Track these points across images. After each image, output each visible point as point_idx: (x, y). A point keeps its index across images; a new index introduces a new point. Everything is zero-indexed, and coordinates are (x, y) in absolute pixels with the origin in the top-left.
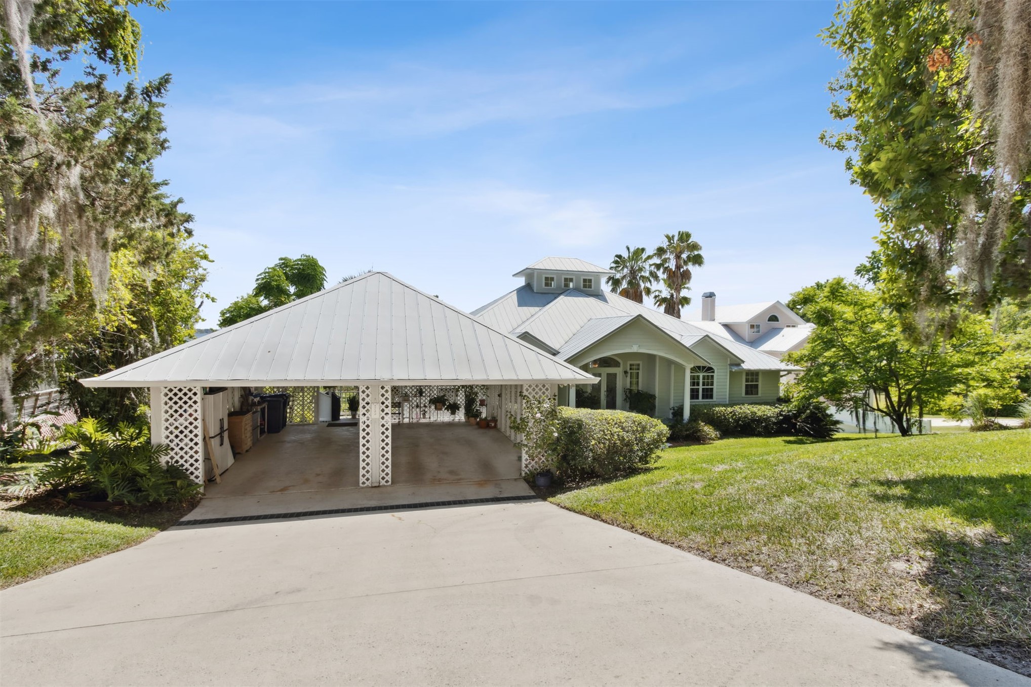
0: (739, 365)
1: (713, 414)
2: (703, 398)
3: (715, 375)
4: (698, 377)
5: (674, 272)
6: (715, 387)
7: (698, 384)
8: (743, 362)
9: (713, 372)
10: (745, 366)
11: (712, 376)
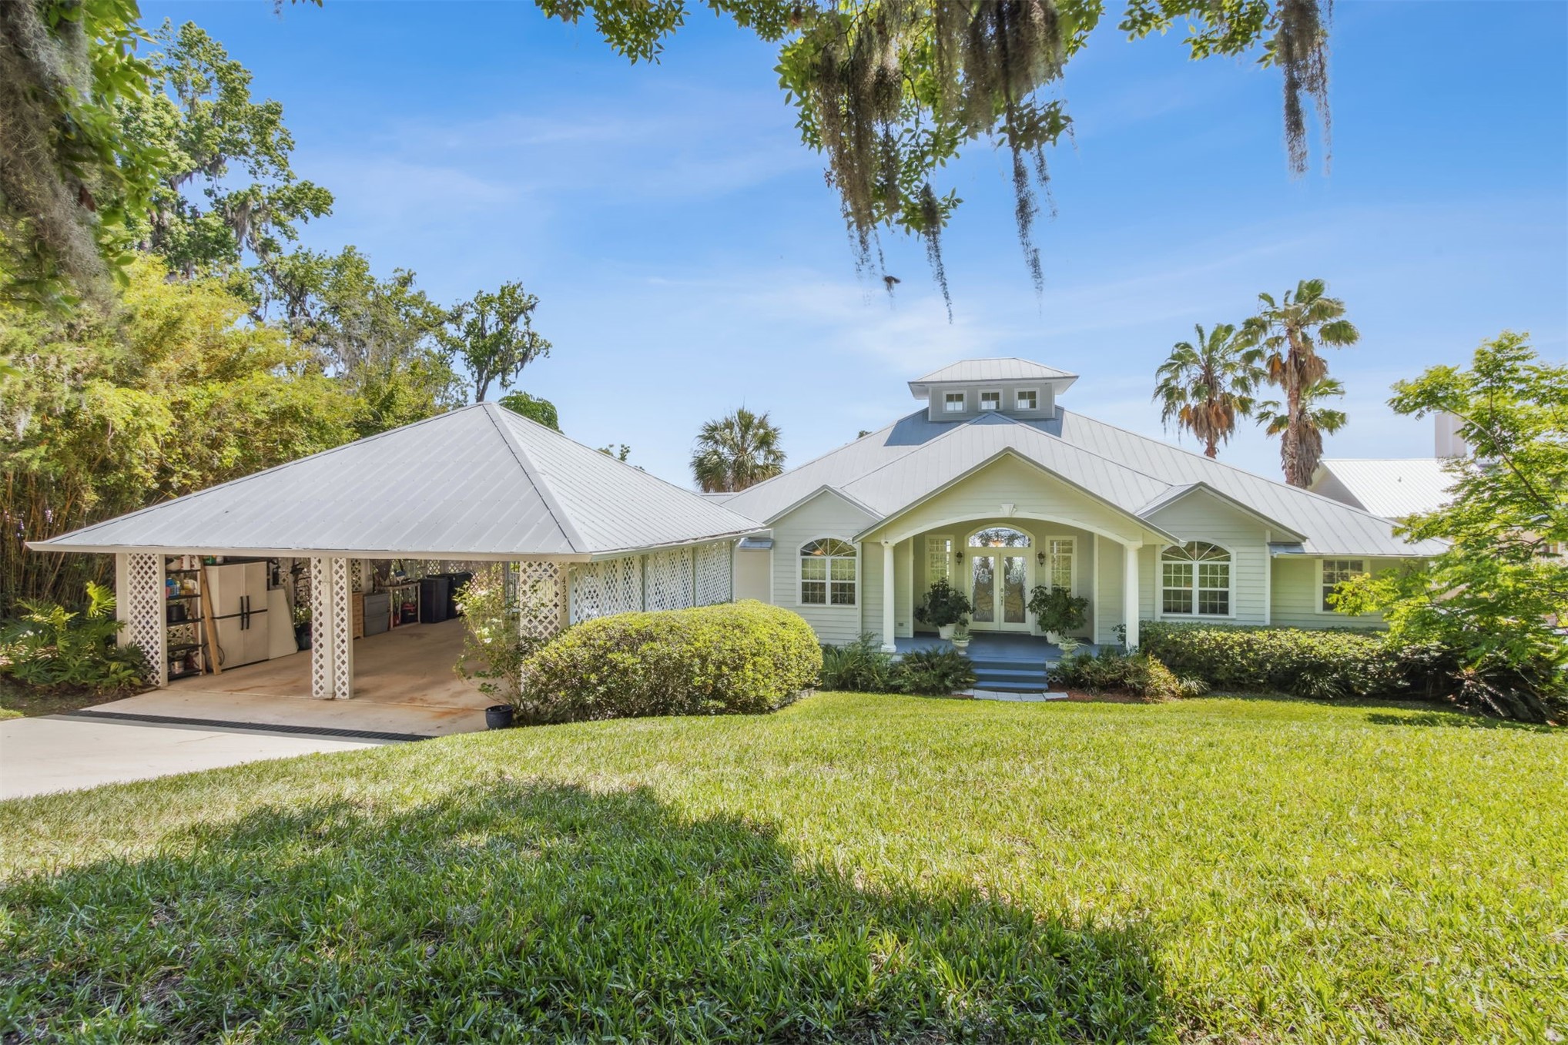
0: (1297, 544)
1: (1192, 643)
2: (1202, 610)
3: (1233, 566)
4: (1189, 568)
5: (1285, 365)
6: (1232, 590)
7: (1189, 582)
8: (1304, 539)
9: (1228, 559)
10: (1308, 548)
11: (1226, 569)
